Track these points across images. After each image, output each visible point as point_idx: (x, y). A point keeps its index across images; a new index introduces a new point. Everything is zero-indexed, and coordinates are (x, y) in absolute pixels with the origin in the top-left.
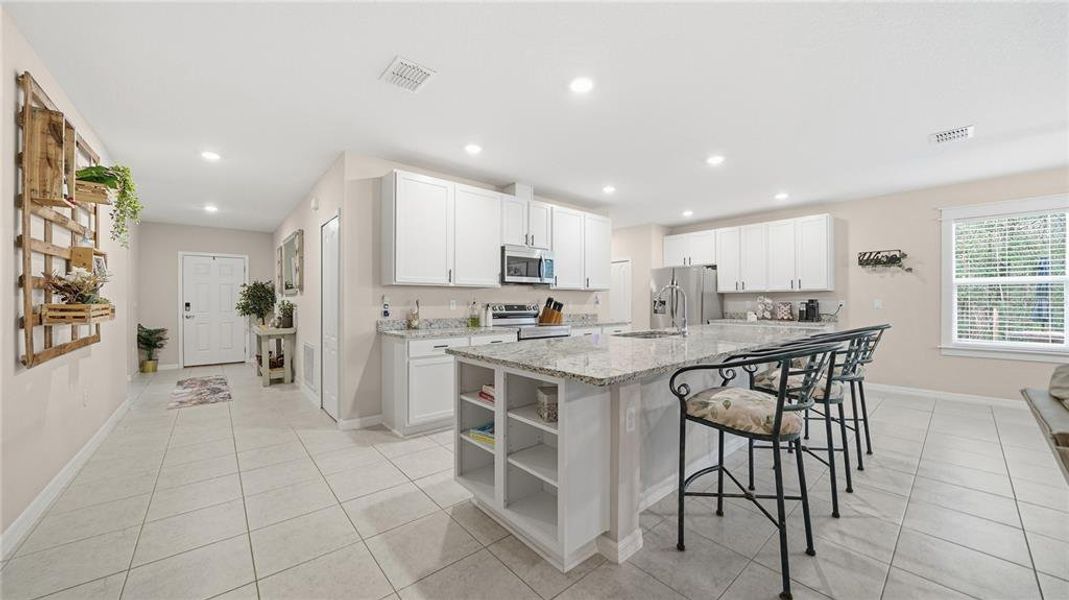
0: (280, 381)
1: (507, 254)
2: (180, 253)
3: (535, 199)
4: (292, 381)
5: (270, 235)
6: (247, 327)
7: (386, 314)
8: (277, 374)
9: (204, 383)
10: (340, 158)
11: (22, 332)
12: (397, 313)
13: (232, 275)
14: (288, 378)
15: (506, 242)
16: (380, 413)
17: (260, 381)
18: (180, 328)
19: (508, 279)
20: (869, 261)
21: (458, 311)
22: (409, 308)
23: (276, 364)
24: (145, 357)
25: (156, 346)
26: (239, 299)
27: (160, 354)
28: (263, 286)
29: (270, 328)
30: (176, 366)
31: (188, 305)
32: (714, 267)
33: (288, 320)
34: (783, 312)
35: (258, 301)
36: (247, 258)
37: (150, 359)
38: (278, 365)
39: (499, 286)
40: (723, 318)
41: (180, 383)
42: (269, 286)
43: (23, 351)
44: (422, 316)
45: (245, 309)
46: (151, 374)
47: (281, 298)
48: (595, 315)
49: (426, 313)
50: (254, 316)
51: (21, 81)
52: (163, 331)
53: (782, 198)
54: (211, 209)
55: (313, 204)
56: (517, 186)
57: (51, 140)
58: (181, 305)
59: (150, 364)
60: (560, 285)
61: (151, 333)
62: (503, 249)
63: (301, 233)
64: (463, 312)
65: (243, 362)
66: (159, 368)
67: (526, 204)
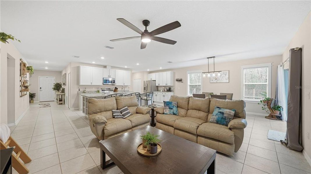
0: (62, 104)
1: (104, 79)
2: (39, 77)
3: (112, 69)
4: (64, 104)
5: (61, 72)
6: (55, 93)
7: (79, 90)
8: (61, 102)
9: (45, 104)
10: (70, 63)
11: (21, 93)
12: (82, 90)
13: (51, 81)
14: (63, 103)
15: (104, 77)
16: (78, 107)
17: (57, 104)
18: (39, 93)
19: (104, 84)
20: (177, 80)
21: (95, 89)
22: (84, 89)
23: (61, 100)
24: (31, 100)
25: (33, 97)
26: (53, 87)
27: (34, 99)
28: (59, 84)
29: (59, 93)
30: (37, 102)
31: (41, 88)
32: (155, 81)
33: (63, 91)
34: (166, 90)
35: (58, 87)
36: (55, 77)
37: (32, 100)
38: (61, 101)
39: (103, 85)
40: (158, 91)
41: (39, 104)
42: (60, 83)
43: (21, 95)
44: (86, 91)
45: (54, 89)
46: (32, 103)
47: (63, 87)
48: (128, 90)
49: (87, 90)
50: (57, 90)
51: (21, 60)
52: (35, 94)
53: (161, 68)
54: (46, 68)
55: (67, 69)
56: (107, 66)
57: (24, 67)
58: (39, 88)
59: (32, 101)
60: (117, 85)
61: (32, 94)
62: (103, 78)
63: (66, 74)
64: (96, 90)
65: (54, 101)
66: (34, 102)
67: (109, 70)
